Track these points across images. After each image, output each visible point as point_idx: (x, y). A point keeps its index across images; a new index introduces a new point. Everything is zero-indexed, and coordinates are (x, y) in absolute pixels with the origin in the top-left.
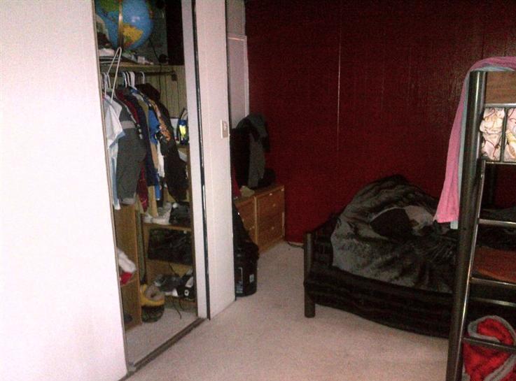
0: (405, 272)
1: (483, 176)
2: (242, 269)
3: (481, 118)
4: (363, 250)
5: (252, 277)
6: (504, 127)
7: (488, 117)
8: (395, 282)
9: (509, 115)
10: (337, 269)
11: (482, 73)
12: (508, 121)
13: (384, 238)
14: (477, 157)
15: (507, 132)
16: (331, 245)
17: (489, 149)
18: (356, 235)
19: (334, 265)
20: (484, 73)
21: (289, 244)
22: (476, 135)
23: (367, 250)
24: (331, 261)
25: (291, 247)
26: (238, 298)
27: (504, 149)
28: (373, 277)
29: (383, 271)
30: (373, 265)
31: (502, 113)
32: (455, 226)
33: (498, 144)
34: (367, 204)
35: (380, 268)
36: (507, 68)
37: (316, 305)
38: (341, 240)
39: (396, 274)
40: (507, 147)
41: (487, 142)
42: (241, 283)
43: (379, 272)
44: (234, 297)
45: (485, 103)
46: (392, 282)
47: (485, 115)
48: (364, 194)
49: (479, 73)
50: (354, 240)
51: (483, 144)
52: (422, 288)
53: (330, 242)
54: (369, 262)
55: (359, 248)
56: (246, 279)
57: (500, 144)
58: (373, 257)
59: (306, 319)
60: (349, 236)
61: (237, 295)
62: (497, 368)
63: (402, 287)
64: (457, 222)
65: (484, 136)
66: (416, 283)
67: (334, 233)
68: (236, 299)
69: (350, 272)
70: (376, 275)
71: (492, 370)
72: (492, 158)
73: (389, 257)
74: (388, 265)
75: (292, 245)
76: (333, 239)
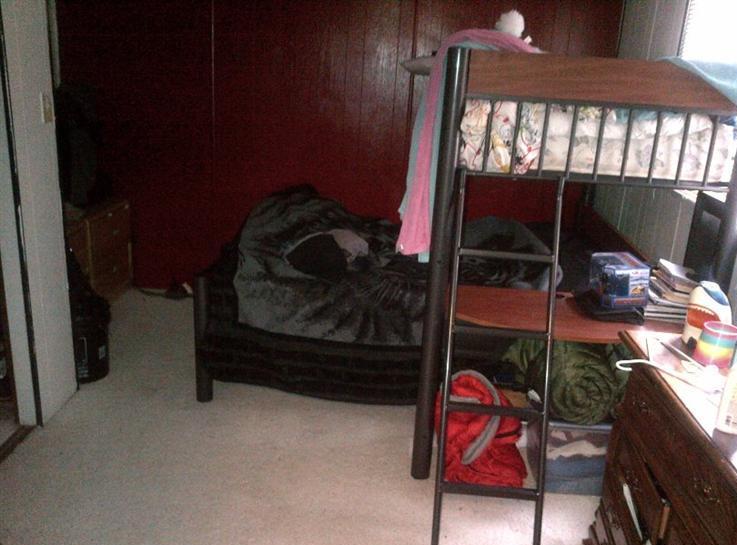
0: (341, 323)
1: (462, 191)
2: (85, 339)
3: (461, 114)
4: (283, 297)
5: (102, 349)
6: (489, 127)
7: (471, 112)
8: (330, 338)
9: (496, 110)
10: (245, 327)
11: (463, 50)
12: (495, 119)
13: (309, 277)
14: (455, 165)
15: (493, 133)
16: (234, 291)
17: (470, 156)
18: (269, 274)
19: (241, 320)
20: (467, 51)
21: (143, 292)
22: (455, 137)
23: (287, 295)
24: (236, 315)
25: (147, 298)
26: (82, 386)
27: (488, 155)
28: (300, 334)
29: (312, 324)
30: (298, 316)
31: (487, 107)
32: (424, 258)
33: (480, 149)
34: (272, 229)
35: (309, 319)
36: (491, 46)
37: (215, 382)
38: (249, 284)
39: (330, 326)
40: (492, 153)
41: (468, 146)
42: (85, 361)
43: (307, 325)
44: (75, 384)
45: (466, 92)
46: (326, 338)
47: (468, 109)
48: (262, 213)
49: (459, 50)
50: (269, 282)
51: (462, 148)
52: (367, 341)
53: (232, 286)
54: (293, 313)
55: (276, 293)
56: (93, 353)
57: (483, 149)
58: (298, 306)
59: (201, 404)
60: (260, 277)
61: (81, 381)
62: (479, 435)
63: (339, 343)
64: (428, 254)
65: (465, 137)
66: (359, 337)
67: (238, 273)
68: (78, 389)
69: (267, 329)
70: (303, 330)
71: (473, 439)
72: (471, 167)
73: (319, 304)
74: (318, 315)
75: (148, 293)
76: (237, 282)
